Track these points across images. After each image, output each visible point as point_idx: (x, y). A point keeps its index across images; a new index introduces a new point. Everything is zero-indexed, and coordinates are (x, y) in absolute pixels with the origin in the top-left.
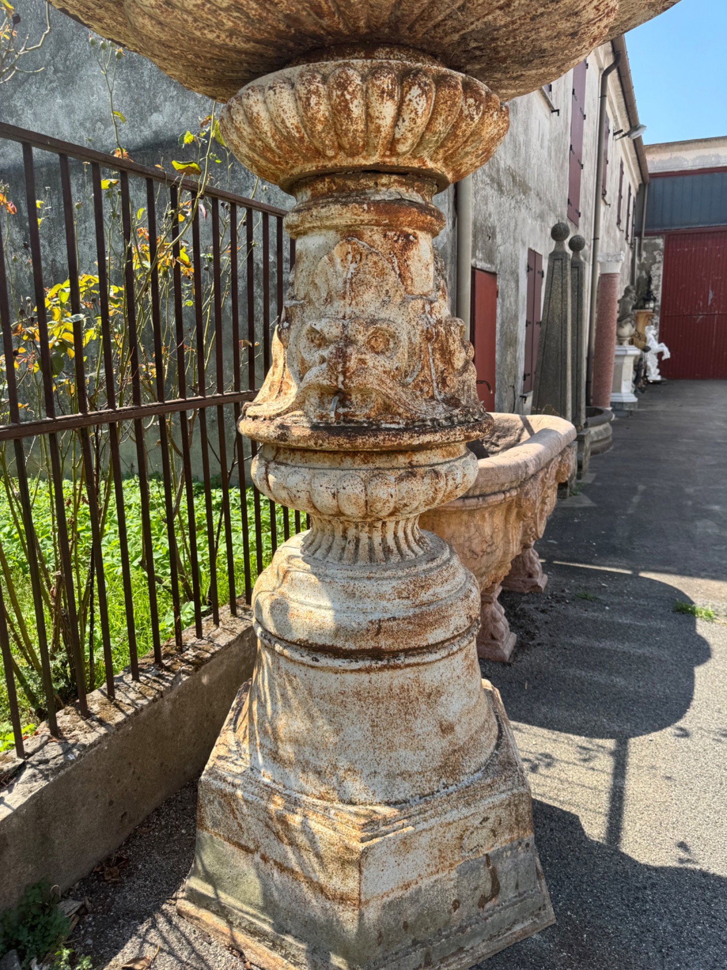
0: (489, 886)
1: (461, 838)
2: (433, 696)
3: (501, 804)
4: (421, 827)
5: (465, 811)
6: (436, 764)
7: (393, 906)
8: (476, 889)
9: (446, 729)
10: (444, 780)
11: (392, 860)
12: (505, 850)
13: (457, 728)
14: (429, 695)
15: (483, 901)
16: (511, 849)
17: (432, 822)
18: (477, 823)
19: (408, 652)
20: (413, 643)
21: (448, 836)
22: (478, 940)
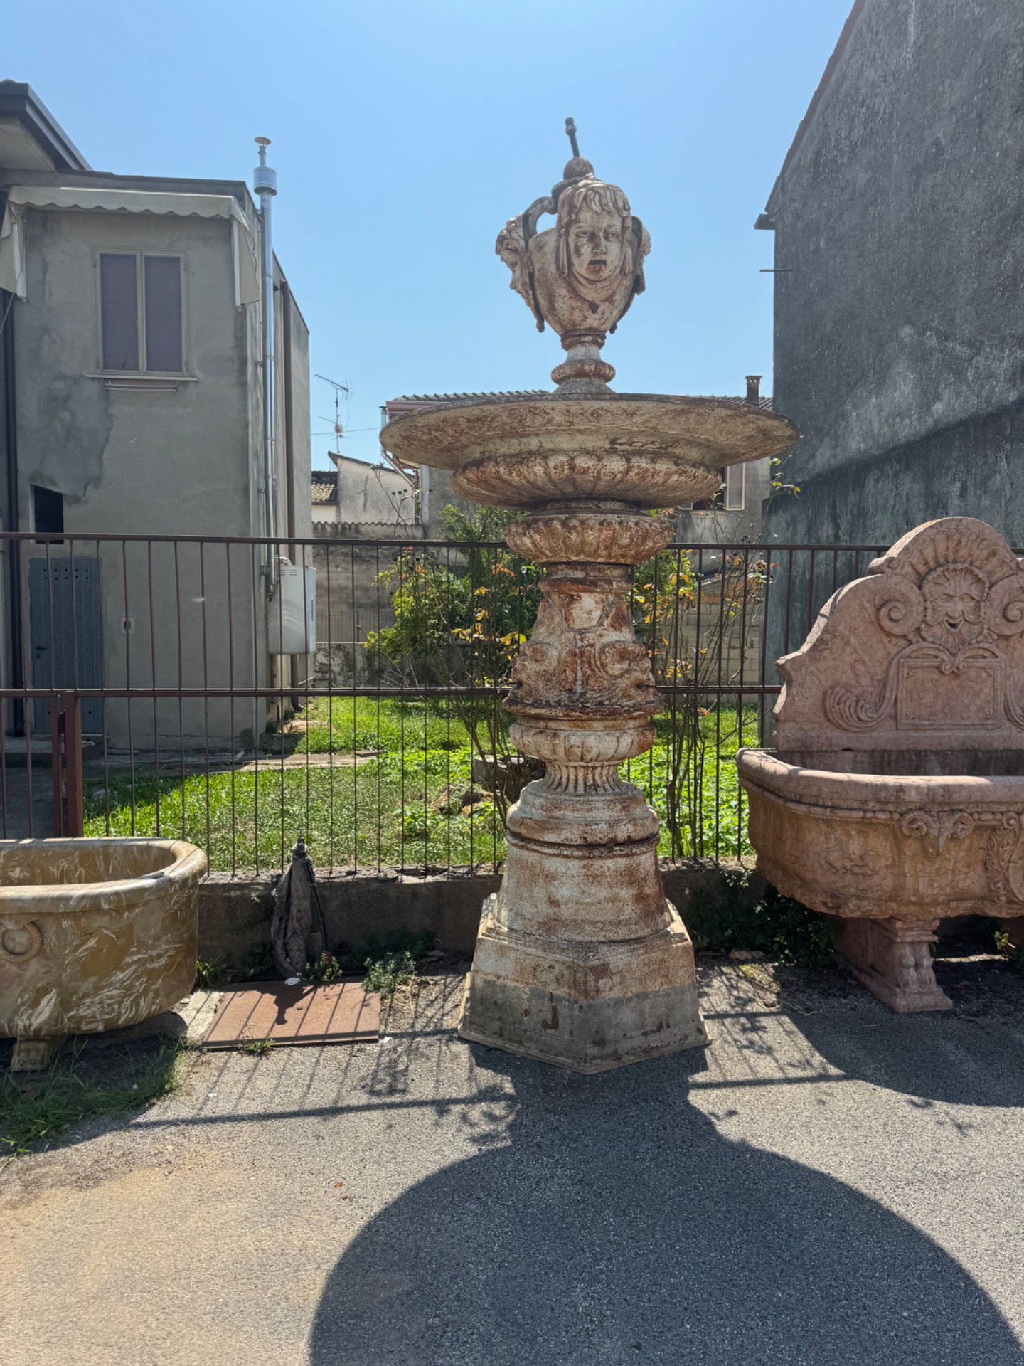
0: (549, 1016)
1: (535, 969)
2: (550, 877)
3: (564, 963)
4: (511, 945)
5: (539, 952)
6: (540, 920)
7: (488, 983)
8: (540, 1011)
9: (553, 902)
10: (540, 931)
11: (493, 955)
12: (564, 998)
13: (563, 907)
14: (547, 876)
15: (545, 1025)
16: (569, 1001)
17: (520, 947)
18: (546, 965)
19: (537, 842)
20: (536, 836)
21: (527, 962)
22: (533, 1046)
